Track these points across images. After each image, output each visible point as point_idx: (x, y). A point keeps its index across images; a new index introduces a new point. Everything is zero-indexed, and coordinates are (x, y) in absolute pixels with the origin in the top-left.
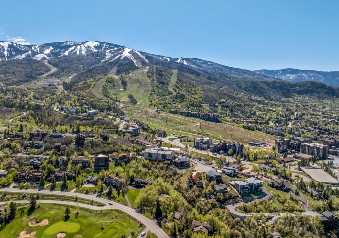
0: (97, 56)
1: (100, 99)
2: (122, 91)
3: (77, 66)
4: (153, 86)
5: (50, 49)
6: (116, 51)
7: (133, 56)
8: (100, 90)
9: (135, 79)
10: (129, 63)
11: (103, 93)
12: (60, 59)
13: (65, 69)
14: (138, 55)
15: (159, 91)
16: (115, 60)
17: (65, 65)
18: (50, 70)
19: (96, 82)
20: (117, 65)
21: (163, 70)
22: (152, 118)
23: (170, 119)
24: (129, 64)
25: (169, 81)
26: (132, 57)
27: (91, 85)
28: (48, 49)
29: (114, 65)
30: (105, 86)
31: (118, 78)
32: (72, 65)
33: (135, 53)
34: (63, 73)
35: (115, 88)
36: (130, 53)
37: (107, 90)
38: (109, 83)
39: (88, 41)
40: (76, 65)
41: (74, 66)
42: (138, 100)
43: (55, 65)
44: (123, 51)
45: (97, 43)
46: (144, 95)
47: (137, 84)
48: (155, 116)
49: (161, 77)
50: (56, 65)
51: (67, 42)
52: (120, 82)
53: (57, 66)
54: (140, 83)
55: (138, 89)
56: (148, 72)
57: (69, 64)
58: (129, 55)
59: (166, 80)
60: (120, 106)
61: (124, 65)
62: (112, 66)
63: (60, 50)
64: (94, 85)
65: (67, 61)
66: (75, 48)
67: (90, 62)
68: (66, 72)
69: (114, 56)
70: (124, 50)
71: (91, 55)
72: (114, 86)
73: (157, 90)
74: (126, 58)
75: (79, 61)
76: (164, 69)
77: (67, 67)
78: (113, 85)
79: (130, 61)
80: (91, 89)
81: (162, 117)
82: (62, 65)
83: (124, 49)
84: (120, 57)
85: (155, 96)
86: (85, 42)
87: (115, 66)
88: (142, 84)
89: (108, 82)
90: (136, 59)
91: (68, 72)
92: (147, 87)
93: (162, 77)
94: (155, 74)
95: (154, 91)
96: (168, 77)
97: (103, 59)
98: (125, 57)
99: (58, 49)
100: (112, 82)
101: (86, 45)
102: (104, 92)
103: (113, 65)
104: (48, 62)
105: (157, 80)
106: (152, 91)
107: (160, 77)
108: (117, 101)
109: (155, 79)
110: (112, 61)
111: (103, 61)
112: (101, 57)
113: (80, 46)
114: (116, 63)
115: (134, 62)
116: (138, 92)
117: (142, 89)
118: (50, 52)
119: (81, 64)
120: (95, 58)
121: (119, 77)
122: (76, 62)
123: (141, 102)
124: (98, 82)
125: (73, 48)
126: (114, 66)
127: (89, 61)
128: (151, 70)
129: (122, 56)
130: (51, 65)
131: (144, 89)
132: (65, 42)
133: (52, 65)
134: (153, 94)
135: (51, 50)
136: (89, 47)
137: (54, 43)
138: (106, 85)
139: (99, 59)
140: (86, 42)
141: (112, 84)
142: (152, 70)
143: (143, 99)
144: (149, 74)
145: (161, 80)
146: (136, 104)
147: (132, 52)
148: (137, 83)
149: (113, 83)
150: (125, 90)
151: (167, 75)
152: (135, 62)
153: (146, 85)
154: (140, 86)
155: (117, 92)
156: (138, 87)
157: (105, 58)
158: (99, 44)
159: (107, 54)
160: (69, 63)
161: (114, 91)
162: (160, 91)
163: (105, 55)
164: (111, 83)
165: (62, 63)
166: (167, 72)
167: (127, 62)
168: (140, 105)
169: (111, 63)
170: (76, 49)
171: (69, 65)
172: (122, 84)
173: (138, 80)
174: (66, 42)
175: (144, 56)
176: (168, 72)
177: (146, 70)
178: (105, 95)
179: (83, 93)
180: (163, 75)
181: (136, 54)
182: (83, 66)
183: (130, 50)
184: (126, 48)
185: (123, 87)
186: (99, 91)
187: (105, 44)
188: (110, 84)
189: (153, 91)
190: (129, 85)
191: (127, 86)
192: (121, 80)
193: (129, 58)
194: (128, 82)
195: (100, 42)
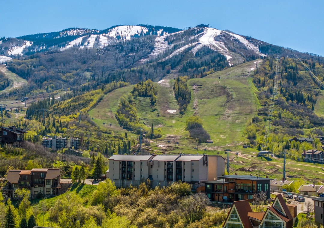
0: (132, 50)
1: (106, 133)
2: (173, 116)
3: (78, 74)
4: (266, 103)
5: (24, 46)
6: (183, 35)
7: (225, 44)
8: (110, 111)
9: (216, 86)
10: (213, 61)
11: (118, 120)
12: (38, 60)
13: (45, 82)
14: (239, 42)
15: (282, 115)
16: (175, 56)
17: (48, 71)
18: (11, 84)
19: (106, 93)
20: (179, 67)
21: (303, 66)
22: (244, 172)
23: (298, 171)
24: (212, 64)
25: (317, 95)
26: (222, 48)
27: (92, 100)
28: (20, 46)
29: (172, 69)
30: (127, 103)
31: (167, 84)
32: (64, 73)
33: (232, 38)
34: (40, 91)
35: (155, 107)
36: (217, 38)
37: (131, 112)
38: (140, 96)
39: (117, 26)
40: (75, 72)
41: (68, 74)
42: (211, 135)
43: (23, 74)
44: (201, 36)
45: (140, 28)
46: (233, 123)
47: (219, 98)
48: (254, 167)
49: (295, 84)
50: (26, 72)
51: (69, 30)
52: (173, 95)
53: (27, 75)
54: (228, 95)
55: (221, 109)
56: (257, 72)
57: (57, 70)
58: (214, 43)
59: (309, 90)
60: (157, 146)
61: (198, 66)
62: (165, 71)
63: (48, 47)
64: (99, 101)
65: (53, 63)
66: (84, 40)
67: (111, 65)
68: (47, 89)
69: (175, 48)
70: (204, 34)
71: (116, 49)
72: (153, 103)
73: (275, 112)
74: (206, 50)
75: (84, 62)
76: (306, 62)
77: (52, 78)
78: (152, 100)
79: (214, 55)
80: (88, 108)
81: (273, 168)
82: (41, 72)
83: (202, 31)
84: (190, 49)
85: (268, 126)
86: (112, 28)
87: (174, 71)
88: (234, 97)
89: (137, 93)
90: (234, 51)
91: (52, 88)
92: (248, 104)
93: (298, 84)
94: (276, 77)
95: (267, 115)
96: (316, 83)
97: (145, 56)
98: (204, 46)
99: (43, 45)
100: (149, 93)
101: (113, 34)
102: (122, 116)
103: (168, 67)
104: (7, 68)
105: (281, 91)
106: (259, 114)
107: (292, 83)
108: (152, 137)
109: (276, 88)
110: (167, 58)
111: (144, 61)
112: (140, 53)
113: (95, 36)
114: (178, 64)
115: (225, 58)
116: (218, 117)
117: (233, 110)
118: (24, 51)
119: (88, 70)
120: (126, 54)
121: (171, 83)
122: (75, 64)
123: (221, 139)
124: (110, 95)
125: (80, 40)
126: (171, 71)
127: (110, 62)
128: (267, 66)
129: (195, 46)
130: (15, 74)
131: (238, 108)
132: (64, 31)
133: (17, 73)
134: (263, 122)
135: (27, 47)
136: (118, 37)
137: (38, 35)
138: (130, 102)
139: (134, 56)
140: (115, 27)
141: (148, 100)
142: (271, 66)
143: (229, 131)
144: (258, 76)
145: (293, 90)
146: (204, 142)
147: (224, 36)
148: (220, 95)
149: (150, 96)
150: (182, 113)
151: (314, 79)
152: (228, 57)
153: (243, 100)
154: (227, 102)
155: (159, 118)
156: (221, 106)
157: (152, 54)
158: (145, 31)
159: (157, 45)
160: (59, 67)
161: (150, 116)
162: (286, 114)
163: (152, 48)
164: (145, 95)
165: (41, 67)
166: (314, 72)
167: (207, 58)
168: (217, 145)
169: (164, 64)
170: (86, 43)
171: (57, 72)
172: (177, 98)
173: (223, 88)
174: (67, 30)
175: (256, 46)
176: (316, 70)
177: (253, 69)
178: (122, 123)
179: (64, 119)
180: (301, 79)
181: (236, 40)
182: (92, 73)
183: (219, 32)
184: (209, 29)
185: (178, 107)
186: (109, 114)
187: (161, 31)
188: (142, 98)
189: (264, 113)
190: (195, 101)
191: (190, 104)
192: (174, 88)
193: (214, 49)
194: (194, 93)
195: (149, 27)
